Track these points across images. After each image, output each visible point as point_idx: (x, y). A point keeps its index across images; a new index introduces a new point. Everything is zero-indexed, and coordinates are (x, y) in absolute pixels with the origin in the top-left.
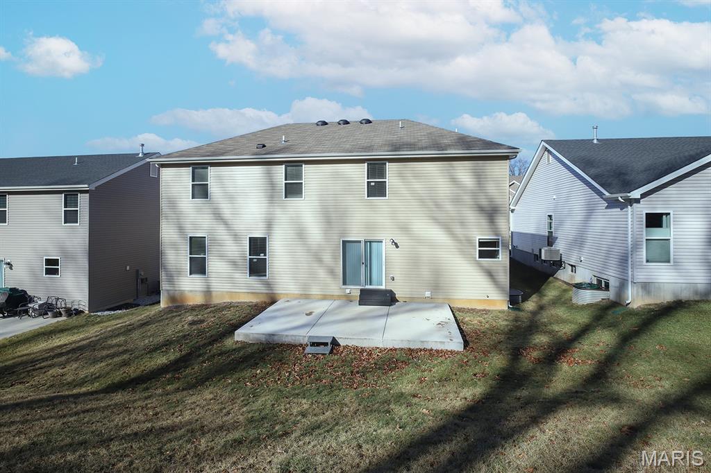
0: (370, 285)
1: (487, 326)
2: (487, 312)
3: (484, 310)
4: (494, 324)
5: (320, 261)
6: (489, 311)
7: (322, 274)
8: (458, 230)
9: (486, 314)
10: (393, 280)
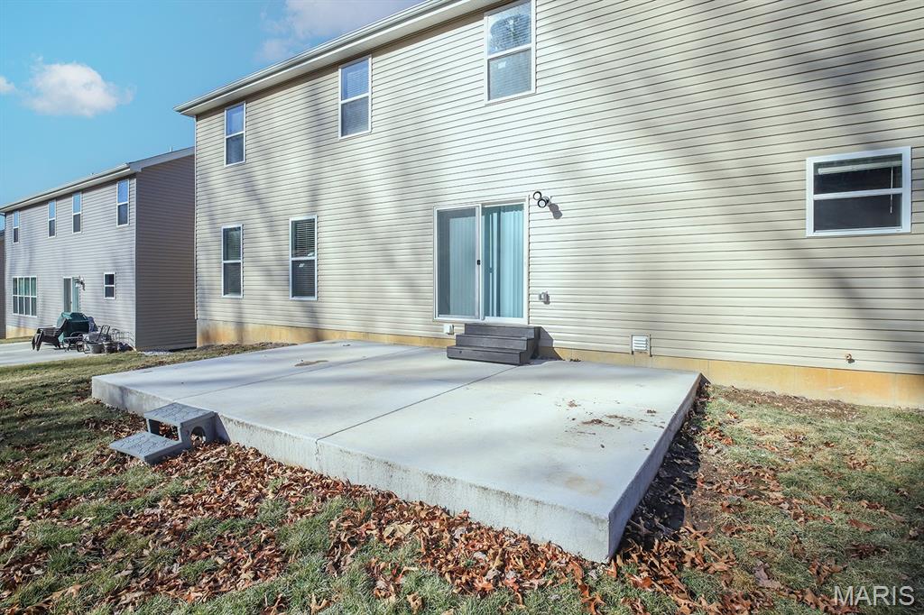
0: (499, 315)
1: (823, 457)
2: (840, 410)
3: (836, 404)
4: (862, 454)
5: (390, 262)
6: (853, 408)
7: (394, 290)
8: (724, 150)
9: (834, 416)
10: (547, 302)
